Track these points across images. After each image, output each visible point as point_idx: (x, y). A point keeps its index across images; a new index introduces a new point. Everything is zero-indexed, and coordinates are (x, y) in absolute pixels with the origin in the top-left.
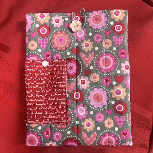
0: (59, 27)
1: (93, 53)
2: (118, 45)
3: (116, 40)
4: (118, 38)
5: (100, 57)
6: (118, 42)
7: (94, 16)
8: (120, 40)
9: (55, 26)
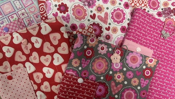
0: (102, 54)
1: (122, 85)
2: (143, 86)
3: (143, 82)
4: (144, 81)
5: (126, 90)
6: (144, 84)
7: (133, 56)
8: (145, 83)
9: (99, 52)
